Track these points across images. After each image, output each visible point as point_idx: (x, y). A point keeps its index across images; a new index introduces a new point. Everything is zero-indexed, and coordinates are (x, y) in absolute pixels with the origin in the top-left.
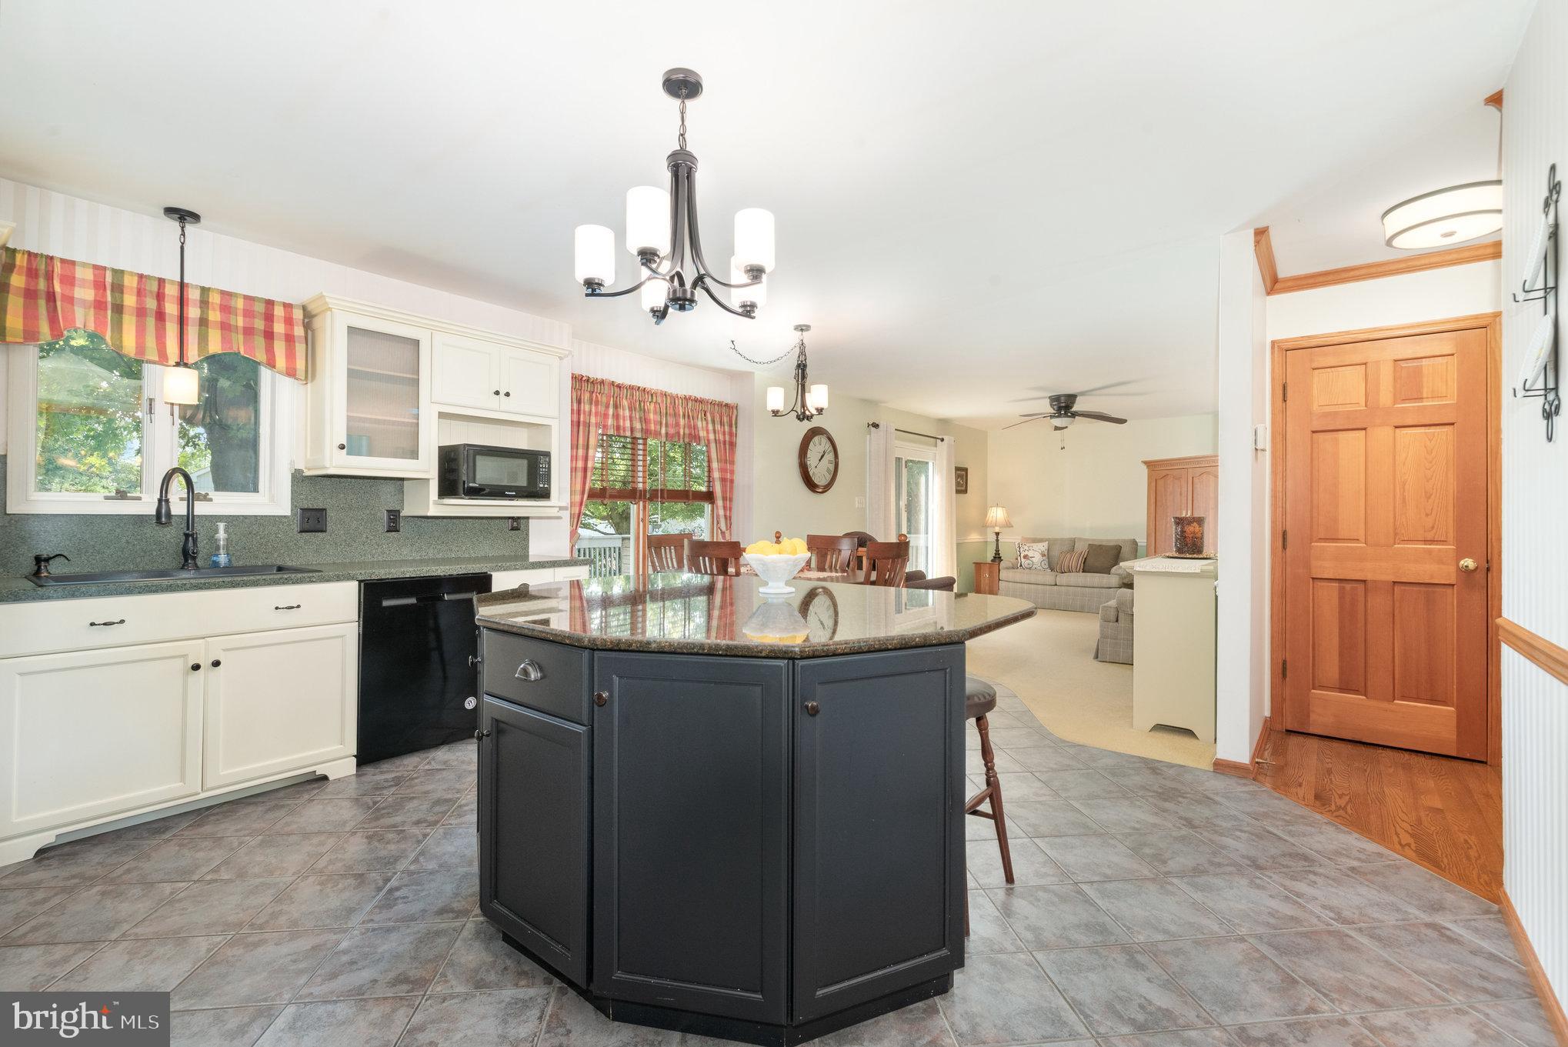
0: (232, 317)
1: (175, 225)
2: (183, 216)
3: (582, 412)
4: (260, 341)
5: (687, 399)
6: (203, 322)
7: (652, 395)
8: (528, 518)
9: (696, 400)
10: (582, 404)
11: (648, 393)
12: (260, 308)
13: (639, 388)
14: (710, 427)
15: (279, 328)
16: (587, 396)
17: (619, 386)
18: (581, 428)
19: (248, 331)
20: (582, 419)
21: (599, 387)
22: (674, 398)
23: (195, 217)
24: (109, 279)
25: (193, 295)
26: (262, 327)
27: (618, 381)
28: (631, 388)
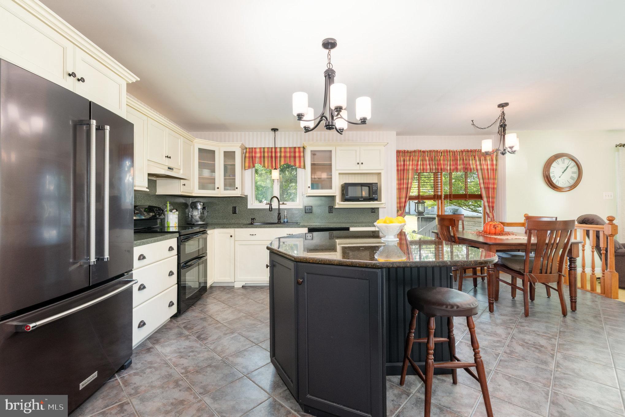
0: (287, 154)
1: (273, 132)
2: (275, 130)
3: (405, 165)
4: (292, 159)
5: (462, 152)
6: (280, 157)
7: (441, 153)
8: (378, 208)
9: (468, 151)
10: (405, 162)
11: (439, 152)
12: (293, 150)
13: (434, 150)
14: (478, 163)
15: (297, 154)
16: (408, 158)
17: (424, 152)
18: (405, 171)
19: (290, 157)
20: (405, 168)
21: (413, 154)
22: (454, 152)
23: (277, 130)
24: (262, 150)
25: (278, 150)
26: (293, 155)
27: (423, 149)
28: (431, 151)
